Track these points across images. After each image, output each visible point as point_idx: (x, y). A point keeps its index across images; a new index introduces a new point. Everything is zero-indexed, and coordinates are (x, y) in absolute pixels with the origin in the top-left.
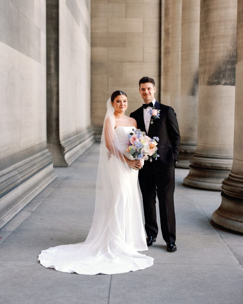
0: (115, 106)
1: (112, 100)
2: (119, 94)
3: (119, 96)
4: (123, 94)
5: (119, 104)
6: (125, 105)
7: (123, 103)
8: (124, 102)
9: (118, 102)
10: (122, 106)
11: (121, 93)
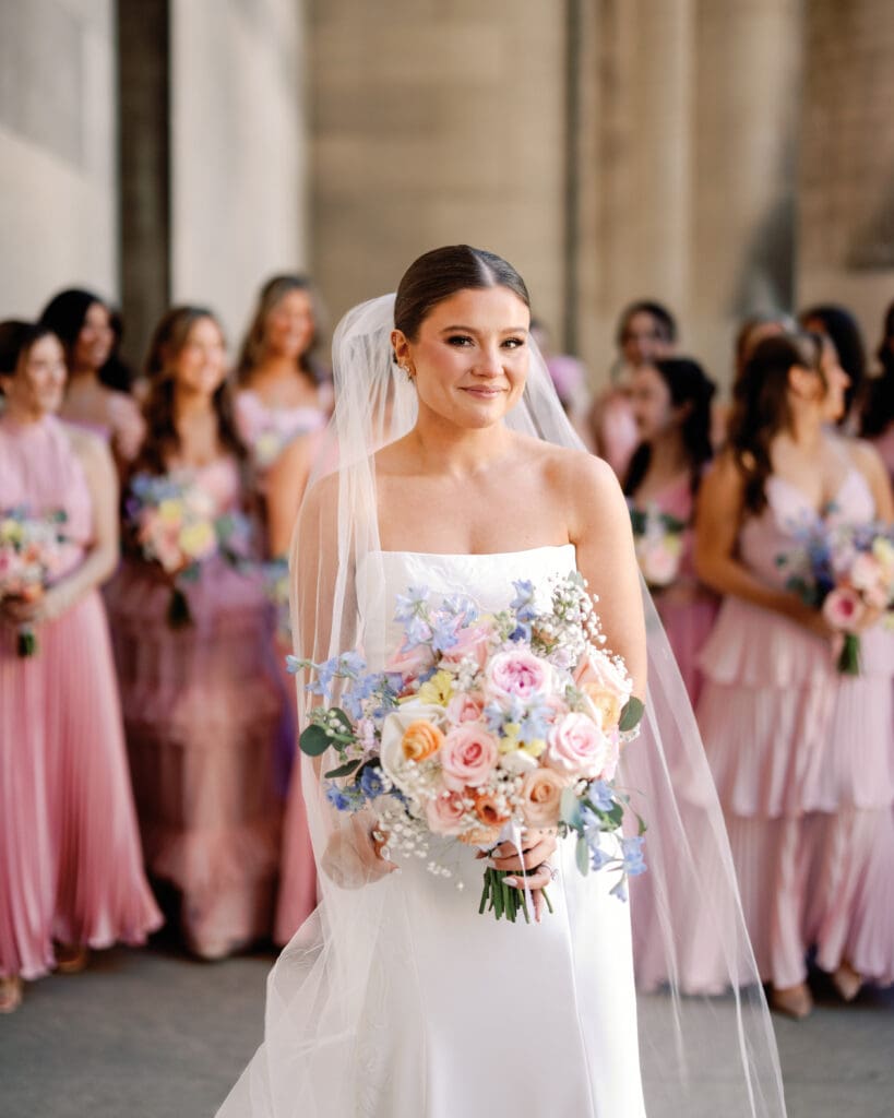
0: (423, 369)
1: (409, 320)
2: (471, 279)
3: (467, 295)
4: (503, 278)
5: (461, 358)
6: (508, 374)
7: (498, 360)
8: (505, 344)
9: (456, 341)
10: (486, 383)
11: (487, 273)
